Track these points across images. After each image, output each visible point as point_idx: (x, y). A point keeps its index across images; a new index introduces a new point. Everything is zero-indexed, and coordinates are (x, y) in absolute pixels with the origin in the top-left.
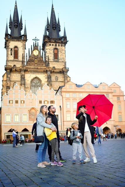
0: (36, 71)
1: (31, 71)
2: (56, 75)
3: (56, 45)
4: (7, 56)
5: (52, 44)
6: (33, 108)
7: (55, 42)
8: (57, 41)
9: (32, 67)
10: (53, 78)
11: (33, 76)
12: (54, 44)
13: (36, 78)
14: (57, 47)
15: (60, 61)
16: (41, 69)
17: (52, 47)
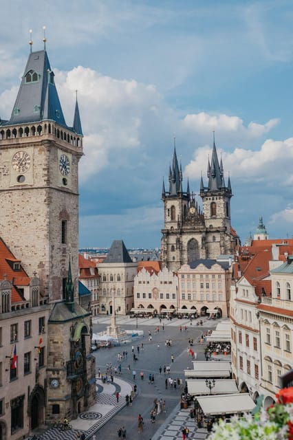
0: (193, 232)
1: (187, 232)
2: (213, 234)
3: (213, 199)
4: (165, 218)
5: (208, 198)
7: (212, 195)
8: (214, 194)
9: (189, 227)
10: (210, 238)
11: (190, 237)
12: (211, 198)
13: (193, 239)
14: (215, 201)
15: (218, 217)
16: (197, 229)
17: (209, 202)
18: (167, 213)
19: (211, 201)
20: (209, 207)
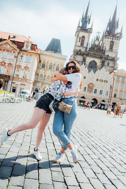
0: (94, 56)
2: (108, 61)
3: (113, 39)
4: (76, 42)
5: (110, 37)
6: (91, 84)
8: (114, 36)
9: (92, 53)
10: (106, 63)
11: (92, 59)
12: (112, 38)
13: (94, 61)
14: (114, 40)
15: (113, 51)
16: (98, 55)
17: (110, 40)
18: (78, 40)
19: (111, 40)
20: (109, 43)
